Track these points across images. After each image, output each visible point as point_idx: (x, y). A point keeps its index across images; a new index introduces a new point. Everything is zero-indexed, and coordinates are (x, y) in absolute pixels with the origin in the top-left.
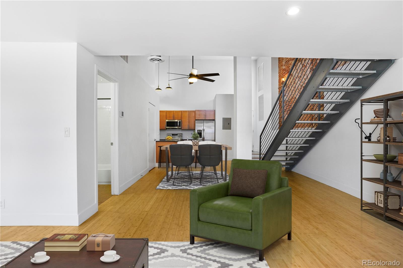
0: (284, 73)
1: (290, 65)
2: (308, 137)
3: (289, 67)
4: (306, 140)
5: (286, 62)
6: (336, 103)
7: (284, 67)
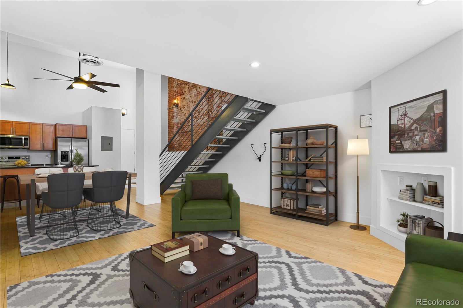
0: (175, 94)
1: (183, 89)
2: (208, 159)
3: (182, 90)
4: (206, 161)
5: (178, 84)
6: (236, 131)
7: (175, 89)
